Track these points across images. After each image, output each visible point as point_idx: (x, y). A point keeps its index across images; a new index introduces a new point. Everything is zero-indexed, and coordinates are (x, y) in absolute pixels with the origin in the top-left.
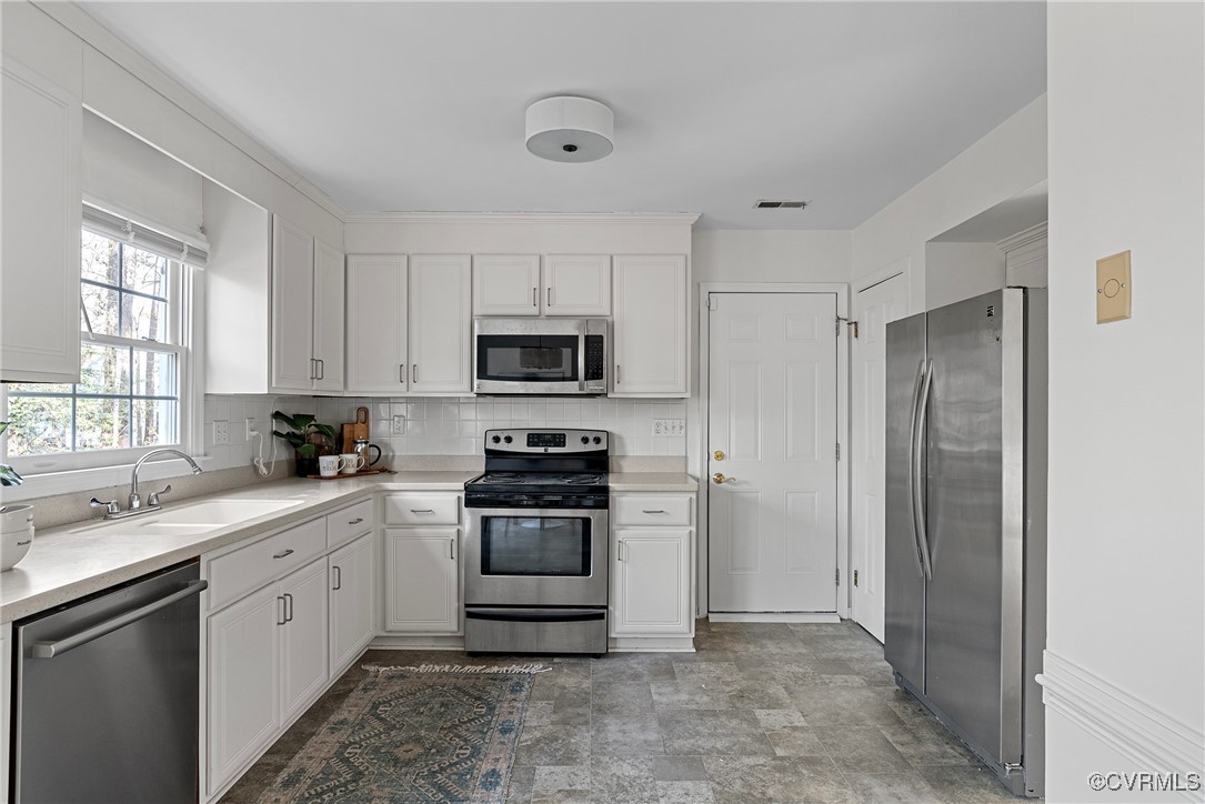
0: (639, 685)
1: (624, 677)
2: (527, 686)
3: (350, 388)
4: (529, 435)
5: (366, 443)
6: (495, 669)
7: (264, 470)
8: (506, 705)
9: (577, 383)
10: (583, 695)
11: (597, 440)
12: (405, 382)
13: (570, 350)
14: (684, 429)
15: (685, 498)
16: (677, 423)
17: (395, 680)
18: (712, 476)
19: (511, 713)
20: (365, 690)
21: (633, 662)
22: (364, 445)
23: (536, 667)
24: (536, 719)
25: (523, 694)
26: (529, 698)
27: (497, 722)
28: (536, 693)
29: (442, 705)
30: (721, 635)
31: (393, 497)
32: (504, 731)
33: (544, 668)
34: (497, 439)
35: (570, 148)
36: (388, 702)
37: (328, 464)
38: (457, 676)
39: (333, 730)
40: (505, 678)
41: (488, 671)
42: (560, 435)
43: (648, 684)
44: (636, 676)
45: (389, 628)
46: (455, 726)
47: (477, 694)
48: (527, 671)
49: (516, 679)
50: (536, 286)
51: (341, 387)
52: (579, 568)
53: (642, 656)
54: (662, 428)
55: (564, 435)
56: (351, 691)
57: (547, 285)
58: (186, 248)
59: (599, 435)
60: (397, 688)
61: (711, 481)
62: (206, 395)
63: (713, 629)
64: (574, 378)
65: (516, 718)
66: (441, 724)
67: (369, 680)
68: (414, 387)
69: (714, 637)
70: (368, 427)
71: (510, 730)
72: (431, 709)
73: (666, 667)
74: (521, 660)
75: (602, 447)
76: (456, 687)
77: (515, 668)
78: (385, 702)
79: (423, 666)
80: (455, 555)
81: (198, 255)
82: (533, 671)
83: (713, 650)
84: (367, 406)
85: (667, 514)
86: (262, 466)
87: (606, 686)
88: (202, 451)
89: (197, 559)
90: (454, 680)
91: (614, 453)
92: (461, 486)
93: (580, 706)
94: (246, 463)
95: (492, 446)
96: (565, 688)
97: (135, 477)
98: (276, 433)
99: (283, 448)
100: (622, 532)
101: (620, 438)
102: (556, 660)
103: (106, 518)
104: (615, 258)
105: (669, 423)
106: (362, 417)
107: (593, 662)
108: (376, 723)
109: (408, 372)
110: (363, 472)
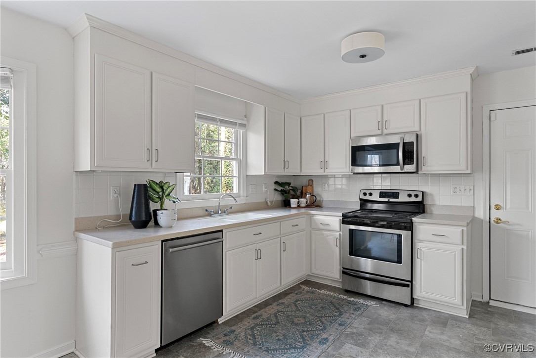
0: (421, 325)
1: (415, 319)
2: (362, 310)
3: (303, 171)
4: (380, 192)
5: (310, 194)
6: (352, 299)
7: (269, 204)
8: (347, 315)
9: (399, 166)
10: (387, 321)
11: (416, 196)
12: (323, 169)
13: (396, 150)
14: (472, 191)
15: (459, 229)
16: (467, 188)
17: (309, 293)
18: (492, 219)
19: (348, 319)
20: (297, 294)
21: (425, 314)
22: (309, 195)
23: (371, 303)
24: (358, 324)
25: (359, 312)
26: (360, 315)
27: (340, 320)
28: (365, 314)
29: (322, 307)
30: (492, 314)
31: (314, 217)
32: (340, 325)
33: (376, 304)
34: (365, 194)
35: (363, 56)
36: (302, 301)
37: (294, 202)
38: (334, 298)
39: (278, 305)
40: (355, 304)
41: (349, 299)
42: (396, 193)
43: (427, 326)
44: (423, 320)
45: (313, 272)
46: (321, 317)
47: (338, 308)
48: (366, 303)
49: (359, 306)
50: (380, 120)
51: (299, 171)
52: (396, 259)
53: (433, 312)
54: (458, 190)
55: (399, 193)
56: (292, 293)
57: (385, 119)
58: (238, 124)
59: (417, 193)
60: (308, 296)
61: (492, 222)
62: (247, 175)
63: (489, 309)
64: (398, 164)
65: (349, 321)
66: (317, 314)
67: (300, 291)
68: (327, 170)
69: (487, 313)
70: (313, 187)
71: (343, 325)
72: (316, 308)
73: (444, 321)
74: (366, 298)
75: (419, 199)
76: (332, 303)
77: (362, 301)
78: (301, 300)
79: (323, 291)
80: (338, 244)
81: (243, 126)
82: (369, 304)
83: (481, 319)
84: (312, 179)
85: (447, 237)
86: (269, 202)
87: (402, 321)
88: (245, 196)
89: (221, 231)
90: (332, 299)
91: (428, 202)
92: (341, 214)
93: (382, 325)
94: (263, 200)
95: (363, 197)
96: (380, 315)
97: (219, 203)
98: (275, 190)
99: (279, 195)
100: (420, 244)
101: (432, 195)
102: (384, 302)
103: (211, 216)
104: (422, 100)
105: (462, 188)
106: (311, 183)
107: (403, 308)
108: (293, 307)
109: (324, 164)
110: (308, 206)
